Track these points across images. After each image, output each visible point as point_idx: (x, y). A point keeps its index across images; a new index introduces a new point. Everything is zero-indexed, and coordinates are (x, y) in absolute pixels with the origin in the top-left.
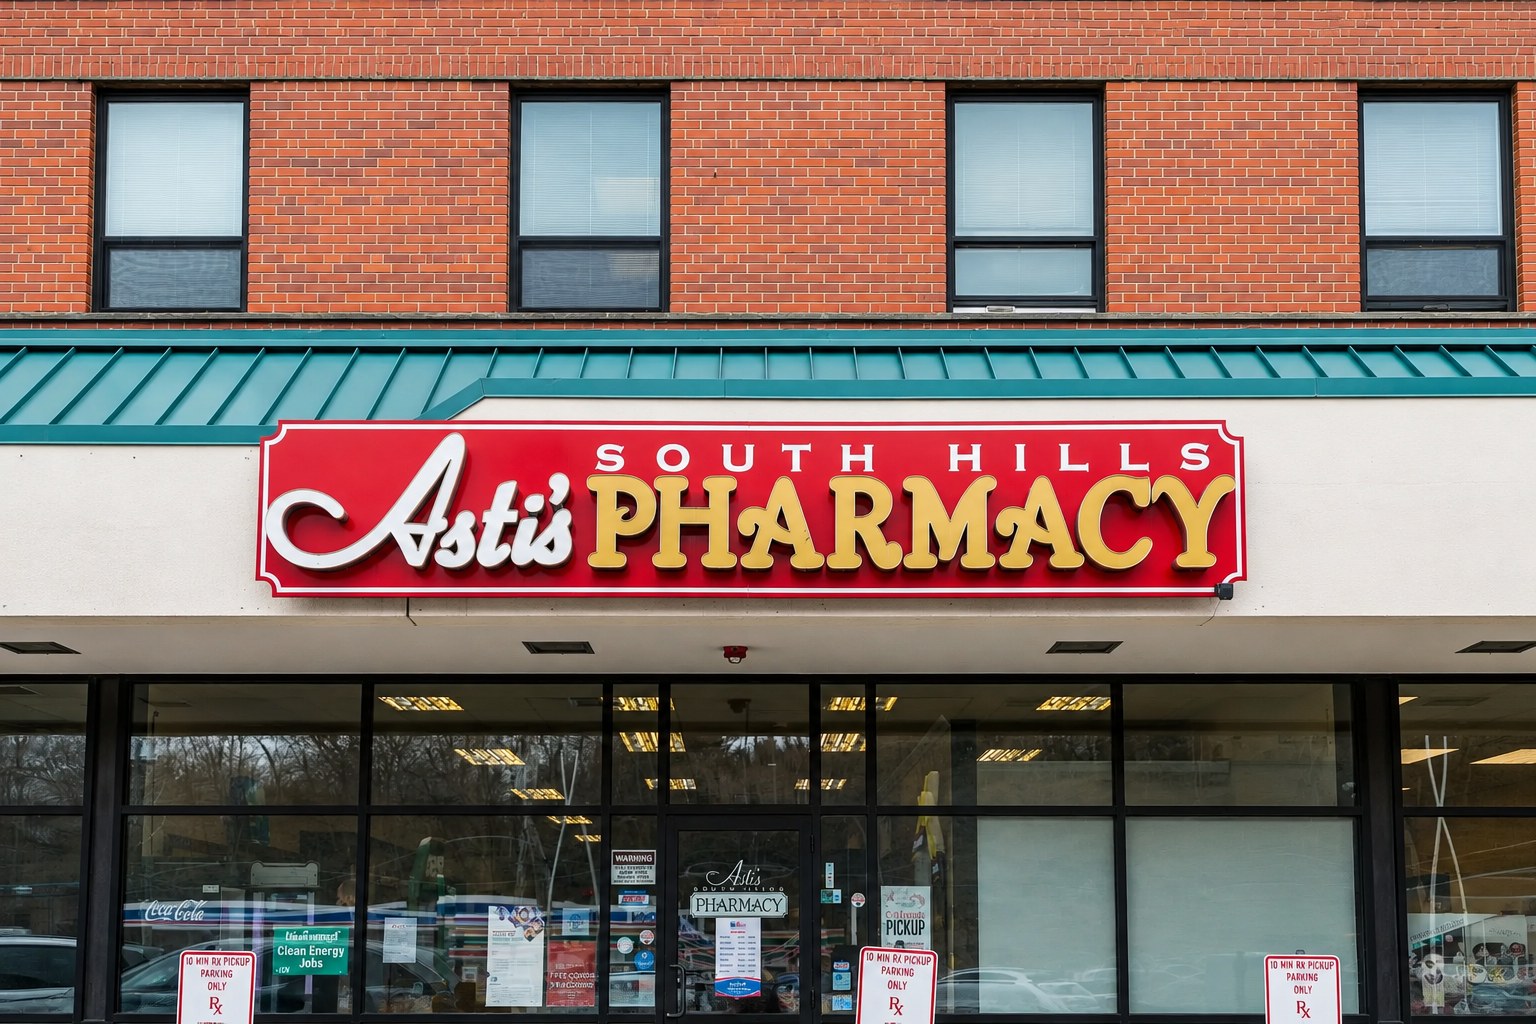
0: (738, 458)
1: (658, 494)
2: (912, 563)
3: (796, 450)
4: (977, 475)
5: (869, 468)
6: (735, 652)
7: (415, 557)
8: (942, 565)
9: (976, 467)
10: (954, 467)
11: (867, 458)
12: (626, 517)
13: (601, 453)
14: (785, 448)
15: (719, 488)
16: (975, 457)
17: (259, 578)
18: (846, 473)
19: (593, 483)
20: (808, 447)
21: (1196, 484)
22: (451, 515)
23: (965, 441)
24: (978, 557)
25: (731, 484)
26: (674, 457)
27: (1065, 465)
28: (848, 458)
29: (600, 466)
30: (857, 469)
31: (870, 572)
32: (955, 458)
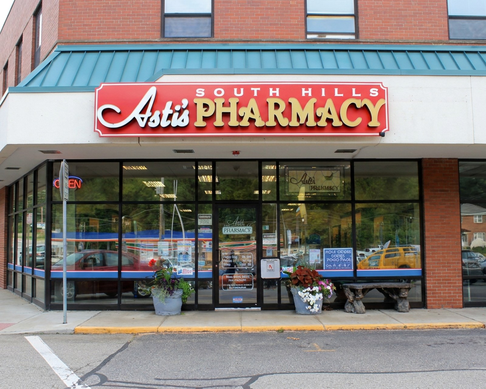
0: (239, 92)
1: (215, 104)
2: (291, 124)
3: (256, 90)
4: (310, 98)
5: (278, 95)
6: (236, 153)
7: (142, 124)
8: (301, 125)
9: (310, 95)
10: (303, 95)
11: (277, 92)
12: (206, 111)
13: (197, 91)
14: (252, 89)
15: (233, 102)
16: (310, 92)
17: (95, 131)
18: (271, 97)
19: (195, 101)
20: (259, 89)
21: (374, 101)
22: (152, 111)
23: (307, 87)
24: (311, 123)
25: (237, 100)
26: (219, 92)
27: (336, 94)
28: (271, 92)
29: (197, 95)
30: (274, 95)
31: (279, 127)
32: (304, 92)
